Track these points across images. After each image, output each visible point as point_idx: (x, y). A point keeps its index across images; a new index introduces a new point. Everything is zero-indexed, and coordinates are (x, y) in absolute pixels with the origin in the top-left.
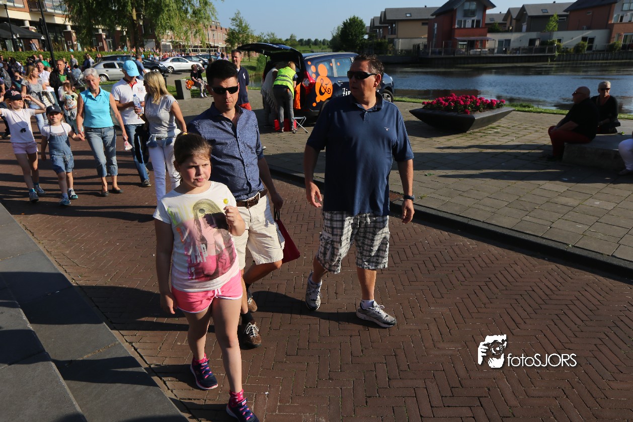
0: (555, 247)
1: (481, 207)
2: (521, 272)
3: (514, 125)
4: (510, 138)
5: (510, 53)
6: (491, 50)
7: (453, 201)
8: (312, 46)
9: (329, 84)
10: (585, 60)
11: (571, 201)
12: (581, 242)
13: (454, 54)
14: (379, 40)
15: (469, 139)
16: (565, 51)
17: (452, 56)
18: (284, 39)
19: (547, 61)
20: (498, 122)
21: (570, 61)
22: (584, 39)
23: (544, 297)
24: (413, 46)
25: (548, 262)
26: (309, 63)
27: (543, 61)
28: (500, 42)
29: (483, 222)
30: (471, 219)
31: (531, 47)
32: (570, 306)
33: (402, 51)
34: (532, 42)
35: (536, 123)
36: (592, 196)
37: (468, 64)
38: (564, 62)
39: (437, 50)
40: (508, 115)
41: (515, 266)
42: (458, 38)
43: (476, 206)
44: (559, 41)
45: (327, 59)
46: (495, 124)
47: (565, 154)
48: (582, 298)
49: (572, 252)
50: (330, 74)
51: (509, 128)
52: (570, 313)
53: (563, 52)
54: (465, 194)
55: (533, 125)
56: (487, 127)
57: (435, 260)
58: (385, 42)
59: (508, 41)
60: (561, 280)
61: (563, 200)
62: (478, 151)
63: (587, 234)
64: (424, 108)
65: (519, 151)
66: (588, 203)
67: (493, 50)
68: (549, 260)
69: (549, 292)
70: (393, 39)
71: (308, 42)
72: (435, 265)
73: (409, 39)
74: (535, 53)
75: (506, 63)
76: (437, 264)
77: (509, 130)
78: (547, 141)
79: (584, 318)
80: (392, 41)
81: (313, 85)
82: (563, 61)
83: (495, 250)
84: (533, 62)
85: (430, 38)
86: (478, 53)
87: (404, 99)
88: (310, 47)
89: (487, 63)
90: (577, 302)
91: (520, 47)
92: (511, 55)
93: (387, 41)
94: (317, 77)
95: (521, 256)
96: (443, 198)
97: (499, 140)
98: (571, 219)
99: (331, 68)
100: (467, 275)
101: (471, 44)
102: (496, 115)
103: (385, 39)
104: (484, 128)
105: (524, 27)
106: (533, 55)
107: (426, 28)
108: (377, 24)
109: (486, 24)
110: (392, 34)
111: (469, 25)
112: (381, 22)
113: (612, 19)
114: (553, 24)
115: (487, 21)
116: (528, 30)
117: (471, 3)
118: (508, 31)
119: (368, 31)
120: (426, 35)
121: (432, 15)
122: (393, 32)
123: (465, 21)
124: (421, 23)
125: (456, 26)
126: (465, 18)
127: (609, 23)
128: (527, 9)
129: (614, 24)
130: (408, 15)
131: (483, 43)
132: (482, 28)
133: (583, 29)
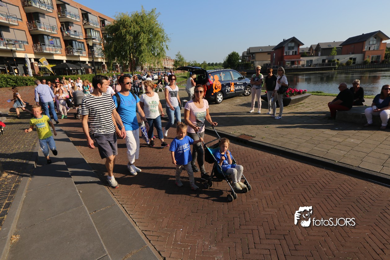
0: (329, 162)
1: (292, 143)
2: (311, 175)
3: (312, 102)
4: (309, 108)
5: (313, 66)
6: (303, 65)
7: (278, 139)
9: (219, 84)
10: (352, 69)
11: (339, 140)
12: (342, 160)
14: (247, 62)
15: (288, 109)
16: (341, 64)
19: (332, 70)
20: (304, 100)
21: (344, 69)
22: (351, 59)
23: (321, 187)
24: (263, 64)
25: (325, 170)
26: (210, 75)
27: (330, 70)
28: (307, 62)
29: (293, 150)
30: (287, 148)
31: (324, 63)
32: (335, 192)
34: (324, 61)
35: (323, 101)
36: (350, 137)
37: (291, 72)
38: (341, 70)
39: (276, 66)
40: (309, 97)
41: (308, 172)
42: (286, 60)
43: (289, 142)
44: (338, 60)
45: (219, 72)
46: (302, 102)
47: (337, 116)
48: (341, 188)
49: (337, 165)
50: (220, 80)
51: (310, 104)
52: (334, 195)
53: (340, 65)
54: (284, 136)
55: (321, 102)
56: (298, 103)
57: (267, 168)
59: (312, 61)
60: (331, 179)
61: (334, 139)
62: (293, 115)
63: (346, 156)
65: (314, 115)
66: (347, 140)
67: (304, 65)
68: (326, 169)
69: (324, 185)
71: (212, 64)
72: (267, 171)
73: (262, 61)
74: (326, 66)
75: (311, 71)
76: (268, 170)
77: (309, 105)
78: (328, 110)
79: (342, 197)
80: (253, 62)
81: (212, 85)
83: (298, 164)
84: (325, 70)
85: (272, 61)
86: (296, 67)
88: (213, 67)
89: (301, 72)
90: (338, 190)
91: (317, 64)
92: (313, 67)
93: (250, 62)
94: (214, 81)
95: (312, 167)
96: (273, 138)
97: (304, 109)
98: (338, 148)
99: (221, 77)
100: (283, 176)
101: (293, 63)
102: (302, 97)
104: (297, 104)
105: (320, 54)
106: (324, 67)
107: (270, 56)
108: (245, 54)
109: (300, 53)
110: (253, 59)
111: (291, 53)
112: (247, 54)
113: (364, 49)
114: (334, 52)
115: (300, 51)
116: (321, 55)
117: (292, 43)
118: (311, 56)
119: (241, 58)
120: (270, 59)
121: (273, 50)
122: (254, 58)
123: (289, 52)
124: (267, 53)
125: (285, 54)
126: (289, 51)
127: (363, 50)
128: (320, 45)
129: (365, 51)
130: (260, 50)
131: (299, 62)
132: (298, 55)
133: (350, 54)
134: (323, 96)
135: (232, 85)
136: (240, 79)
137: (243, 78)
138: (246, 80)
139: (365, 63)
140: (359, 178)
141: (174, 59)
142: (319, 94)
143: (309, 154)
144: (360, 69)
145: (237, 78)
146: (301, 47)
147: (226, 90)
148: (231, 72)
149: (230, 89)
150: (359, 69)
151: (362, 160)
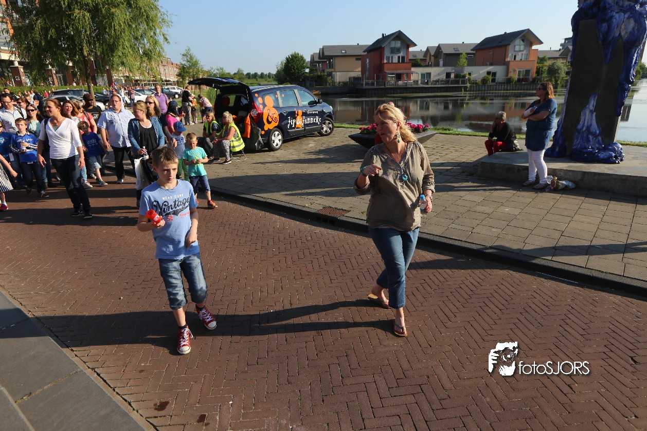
3: (438, 145)
5: (432, 84)
6: (416, 82)
8: (259, 79)
9: (275, 114)
10: (490, 90)
11: (487, 210)
12: (496, 243)
13: (385, 85)
14: (319, 73)
17: (383, 87)
18: (232, 73)
19: (461, 91)
20: (425, 143)
21: (479, 91)
22: (489, 73)
24: (350, 78)
26: (256, 95)
27: (458, 91)
28: (423, 75)
31: (448, 79)
33: (339, 83)
34: (448, 75)
36: (502, 204)
37: (397, 93)
39: (370, 81)
40: (433, 138)
42: (387, 72)
44: (470, 74)
45: (272, 91)
50: (276, 105)
51: (434, 149)
53: (473, 83)
55: (453, 146)
58: (324, 76)
59: (429, 74)
61: (480, 209)
63: (501, 236)
64: (361, 133)
66: (500, 210)
67: (417, 81)
68: (472, 261)
70: (331, 72)
71: (255, 75)
73: (345, 73)
74: (452, 84)
75: (428, 92)
80: (330, 74)
81: (260, 116)
82: (473, 91)
84: (450, 92)
85: (363, 72)
86: (404, 84)
87: (343, 125)
88: (257, 80)
89: (413, 93)
91: (439, 80)
92: (432, 86)
93: (326, 74)
94: (264, 108)
98: (488, 225)
99: (277, 99)
101: (399, 77)
102: (423, 138)
103: (324, 72)
105: (441, 63)
106: (450, 86)
107: (359, 62)
108: (316, 59)
109: (410, 60)
110: (330, 68)
111: (395, 60)
112: (320, 58)
113: (508, 57)
114: (463, 60)
115: (411, 57)
116: (444, 65)
117: (397, 42)
118: (428, 66)
119: (309, 66)
120: (360, 69)
121: (364, 52)
122: (331, 66)
123: (392, 57)
124: (354, 59)
125: (385, 61)
126: (392, 55)
127: (506, 60)
128: (442, 48)
129: (509, 61)
130: (343, 52)
131: (408, 75)
132: (407, 63)
133: (487, 65)
134: (455, 136)
135: (298, 115)
136: (312, 104)
137: (319, 102)
138: (323, 106)
139: (509, 81)
140: (523, 273)
141: (179, 63)
142: (448, 132)
143: (444, 237)
144: (502, 92)
145: (306, 103)
146: (411, 49)
147: (289, 125)
148: (296, 91)
149: (295, 124)
150: (501, 90)
151: (526, 242)
